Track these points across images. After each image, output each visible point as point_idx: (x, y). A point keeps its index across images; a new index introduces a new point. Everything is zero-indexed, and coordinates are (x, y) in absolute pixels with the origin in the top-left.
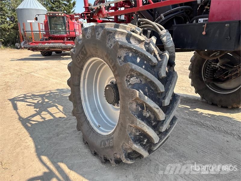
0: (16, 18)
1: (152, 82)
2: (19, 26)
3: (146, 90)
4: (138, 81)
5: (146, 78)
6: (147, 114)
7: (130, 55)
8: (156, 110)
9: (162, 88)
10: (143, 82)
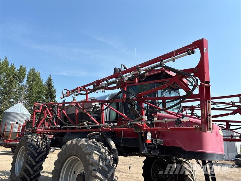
1: (33, 153)
3: (31, 155)
4: (29, 152)
5: (32, 152)
6: (29, 162)
7: (30, 145)
8: (32, 161)
9: (36, 155)
10: (31, 153)
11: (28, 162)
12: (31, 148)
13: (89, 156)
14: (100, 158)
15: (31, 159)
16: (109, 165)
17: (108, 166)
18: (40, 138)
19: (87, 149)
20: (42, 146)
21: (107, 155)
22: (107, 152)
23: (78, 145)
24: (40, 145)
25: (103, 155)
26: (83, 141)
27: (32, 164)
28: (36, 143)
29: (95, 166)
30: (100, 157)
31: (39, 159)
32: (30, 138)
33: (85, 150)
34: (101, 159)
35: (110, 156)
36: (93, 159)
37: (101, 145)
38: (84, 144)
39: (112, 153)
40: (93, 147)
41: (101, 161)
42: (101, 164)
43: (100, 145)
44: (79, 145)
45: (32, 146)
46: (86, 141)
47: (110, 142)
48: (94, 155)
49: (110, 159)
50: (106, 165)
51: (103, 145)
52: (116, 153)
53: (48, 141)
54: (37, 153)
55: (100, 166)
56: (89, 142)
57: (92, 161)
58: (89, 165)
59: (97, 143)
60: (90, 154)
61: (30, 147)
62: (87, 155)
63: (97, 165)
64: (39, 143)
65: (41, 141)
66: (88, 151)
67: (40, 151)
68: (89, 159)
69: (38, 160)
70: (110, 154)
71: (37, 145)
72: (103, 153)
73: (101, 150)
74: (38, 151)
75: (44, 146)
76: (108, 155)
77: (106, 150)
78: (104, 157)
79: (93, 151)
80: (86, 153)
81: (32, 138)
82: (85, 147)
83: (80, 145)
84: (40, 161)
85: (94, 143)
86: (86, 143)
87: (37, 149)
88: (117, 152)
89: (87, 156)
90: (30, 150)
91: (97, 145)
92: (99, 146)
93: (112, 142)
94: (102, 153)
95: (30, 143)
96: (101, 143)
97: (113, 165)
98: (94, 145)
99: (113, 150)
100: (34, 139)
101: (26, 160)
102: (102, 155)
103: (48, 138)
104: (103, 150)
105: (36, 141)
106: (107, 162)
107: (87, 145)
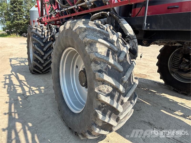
0: (29, 17)
1: (39, 43)
2: (30, 22)
3: (38, 45)
4: (35, 42)
7: (35, 35)
8: (40, 51)
9: (43, 45)
10: (37, 43)
11: (37, 52)
12: (37, 38)
13: (90, 47)
14: (108, 51)
15: (38, 49)
16: (125, 62)
17: (123, 63)
18: (45, 28)
19: (86, 36)
20: (48, 36)
21: (121, 45)
22: (120, 40)
23: (72, 29)
24: (46, 35)
25: (114, 45)
26: (80, 24)
27: (41, 54)
28: (40, 33)
29: (100, 64)
30: (110, 49)
31: (47, 49)
32: (34, 27)
33: (84, 38)
34: (110, 53)
35: (126, 47)
36: (97, 52)
37: (111, 30)
38: (81, 28)
39: (128, 42)
40: (95, 33)
41: (111, 56)
42: (111, 61)
43: (109, 30)
44: (74, 29)
45: (37, 36)
46: (84, 23)
47: (124, 25)
48: (98, 45)
49: (126, 52)
50: (120, 62)
51: (113, 29)
52: (134, 42)
53: (53, 31)
54: (43, 43)
55: (110, 64)
56: (90, 25)
57: (94, 57)
58: (91, 62)
59: (102, 26)
60: (92, 44)
61: (35, 37)
62: (86, 46)
63: (105, 63)
64: (43, 33)
65: (47, 31)
66: (88, 39)
67: (46, 41)
68: (91, 53)
69: (45, 50)
70: (126, 44)
71: (42, 35)
72: (115, 41)
73: (111, 37)
74: (44, 41)
75: (49, 36)
76: (123, 45)
77: (118, 38)
78: (116, 49)
79: (96, 39)
80: (85, 43)
81: (36, 28)
82: (84, 32)
83: (76, 30)
84: (48, 50)
85: (98, 26)
86: (85, 27)
87: (43, 39)
88: (136, 40)
89: (87, 48)
90: (35, 41)
91: (103, 29)
92: (107, 31)
93: (128, 25)
94: (112, 42)
95: (34, 33)
96: (110, 27)
97: (130, 61)
98: (97, 28)
99: (129, 37)
100: (38, 29)
101: (34, 50)
102: (112, 45)
103: (53, 28)
104: (114, 38)
105: (41, 30)
106: (122, 56)
107: (86, 30)
